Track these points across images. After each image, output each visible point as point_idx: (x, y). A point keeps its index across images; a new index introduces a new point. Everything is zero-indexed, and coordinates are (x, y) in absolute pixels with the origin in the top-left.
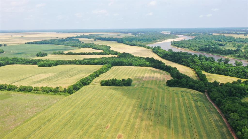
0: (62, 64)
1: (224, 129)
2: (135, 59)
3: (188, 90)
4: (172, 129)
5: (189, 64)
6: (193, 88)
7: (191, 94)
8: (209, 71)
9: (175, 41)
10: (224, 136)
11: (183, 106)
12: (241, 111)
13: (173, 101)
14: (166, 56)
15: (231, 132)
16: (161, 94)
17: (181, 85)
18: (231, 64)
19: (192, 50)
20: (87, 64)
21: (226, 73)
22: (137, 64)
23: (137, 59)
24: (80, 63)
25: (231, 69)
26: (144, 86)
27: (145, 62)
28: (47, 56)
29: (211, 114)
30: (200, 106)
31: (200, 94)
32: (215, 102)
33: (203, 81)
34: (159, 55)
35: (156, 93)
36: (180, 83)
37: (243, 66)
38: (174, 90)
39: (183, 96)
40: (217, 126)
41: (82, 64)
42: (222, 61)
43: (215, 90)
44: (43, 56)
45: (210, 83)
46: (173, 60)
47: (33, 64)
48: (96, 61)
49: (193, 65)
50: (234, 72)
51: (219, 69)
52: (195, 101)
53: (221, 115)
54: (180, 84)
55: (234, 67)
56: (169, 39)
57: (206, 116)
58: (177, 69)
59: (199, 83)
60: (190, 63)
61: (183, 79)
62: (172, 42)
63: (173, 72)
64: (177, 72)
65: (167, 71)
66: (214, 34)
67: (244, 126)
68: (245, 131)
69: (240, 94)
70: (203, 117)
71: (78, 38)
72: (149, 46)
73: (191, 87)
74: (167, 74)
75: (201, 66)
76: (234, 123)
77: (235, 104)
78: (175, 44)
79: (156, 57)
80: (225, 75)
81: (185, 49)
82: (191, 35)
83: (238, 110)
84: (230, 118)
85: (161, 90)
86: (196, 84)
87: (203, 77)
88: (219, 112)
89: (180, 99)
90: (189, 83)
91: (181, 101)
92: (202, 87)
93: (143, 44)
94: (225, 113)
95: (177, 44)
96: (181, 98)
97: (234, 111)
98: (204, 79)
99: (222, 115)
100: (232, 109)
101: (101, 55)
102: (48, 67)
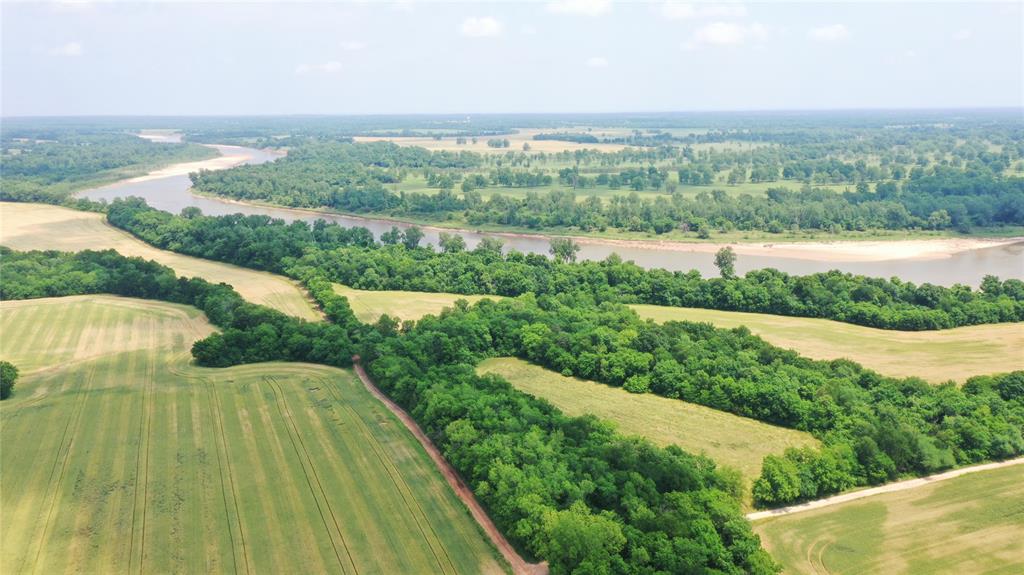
1: (436, 488)
2: (19, 263)
3: (287, 369)
4: (241, 542)
5: (278, 261)
6: (308, 356)
7: (304, 382)
8: (357, 282)
9: (209, 172)
10: (438, 512)
11: (277, 438)
12: (480, 410)
13: (234, 423)
14: (174, 240)
15: (458, 491)
16: (174, 406)
17: (257, 354)
18: (429, 248)
19: (285, 204)
21: (416, 281)
22: (30, 289)
23: (29, 266)
25: (433, 267)
26: (84, 387)
27: (76, 273)
29: (386, 442)
30: (341, 421)
31: (338, 377)
32: (393, 394)
33: (342, 323)
34: (142, 234)
35: (149, 408)
36: (250, 344)
37: (466, 250)
38: (230, 379)
39: (270, 397)
40: (410, 481)
42: (399, 238)
43: (388, 348)
45: (367, 325)
46: (210, 253)
49: (296, 266)
50: (441, 275)
51: (391, 272)
52: (322, 406)
53: (418, 437)
54: (252, 350)
55: (440, 256)
56: (177, 163)
57: (366, 455)
58: (231, 287)
59: (327, 333)
60: (283, 258)
61: (264, 327)
62: (193, 177)
63: (215, 304)
64: (234, 301)
65: (188, 303)
66: (357, 139)
67: (495, 457)
68: (499, 477)
69: (471, 350)
70: (358, 460)
72: (87, 199)
73: (301, 354)
74: (192, 317)
75: (325, 264)
76: (462, 456)
77: (457, 389)
78: (210, 186)
79: (130, 248)
80: (414, 288)
81: (252, 201)
82: (272, 145)
83: (471, 409)
84: (449, 443)
85: (172, 389)
86: (315, 341)
87: (340, 307)
88: (410, 428)
89: (261, 410)
90: (288, 338)
91: (266, 417)
92: (341, 346)
93: (53, 189)
94: (430, 427)
95: (219, 184)
96: (266, 407)
97: (459, 414)
98: (342, 315)
99: (421, 436)
100: (450, 408)
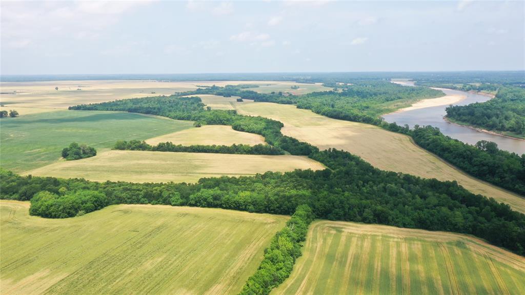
0: (121, 201)
20: (210, 205)
24: (184, 200)
28: (95, 155)
41: (191, 205)
44: (81, 158)
47: (20, 199)
48: (244, 195)
56: (424, 98)
71: (199, 96)
78: (463, 117)
82: (474, 89)
95: (471, 117)
101: (257, 154)
102: (62, 218)
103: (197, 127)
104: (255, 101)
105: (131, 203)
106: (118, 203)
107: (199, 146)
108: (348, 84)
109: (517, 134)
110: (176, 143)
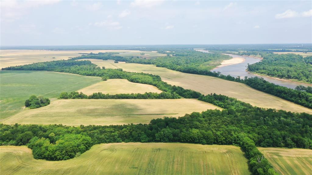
28: (49, 104)
44: (41, 106)
47: (17, 145)
48: (195, 132)
81: (290, 80)
95: (265, 71)
101: (163, 99)
102: (65, 160)
103: (104, 80)
104: (126, 63)
105: (109, 142)
106: (99, 143)
107: (122, 94)
108: (173, 52)
109: (300, 80)
110: (105, 93)
